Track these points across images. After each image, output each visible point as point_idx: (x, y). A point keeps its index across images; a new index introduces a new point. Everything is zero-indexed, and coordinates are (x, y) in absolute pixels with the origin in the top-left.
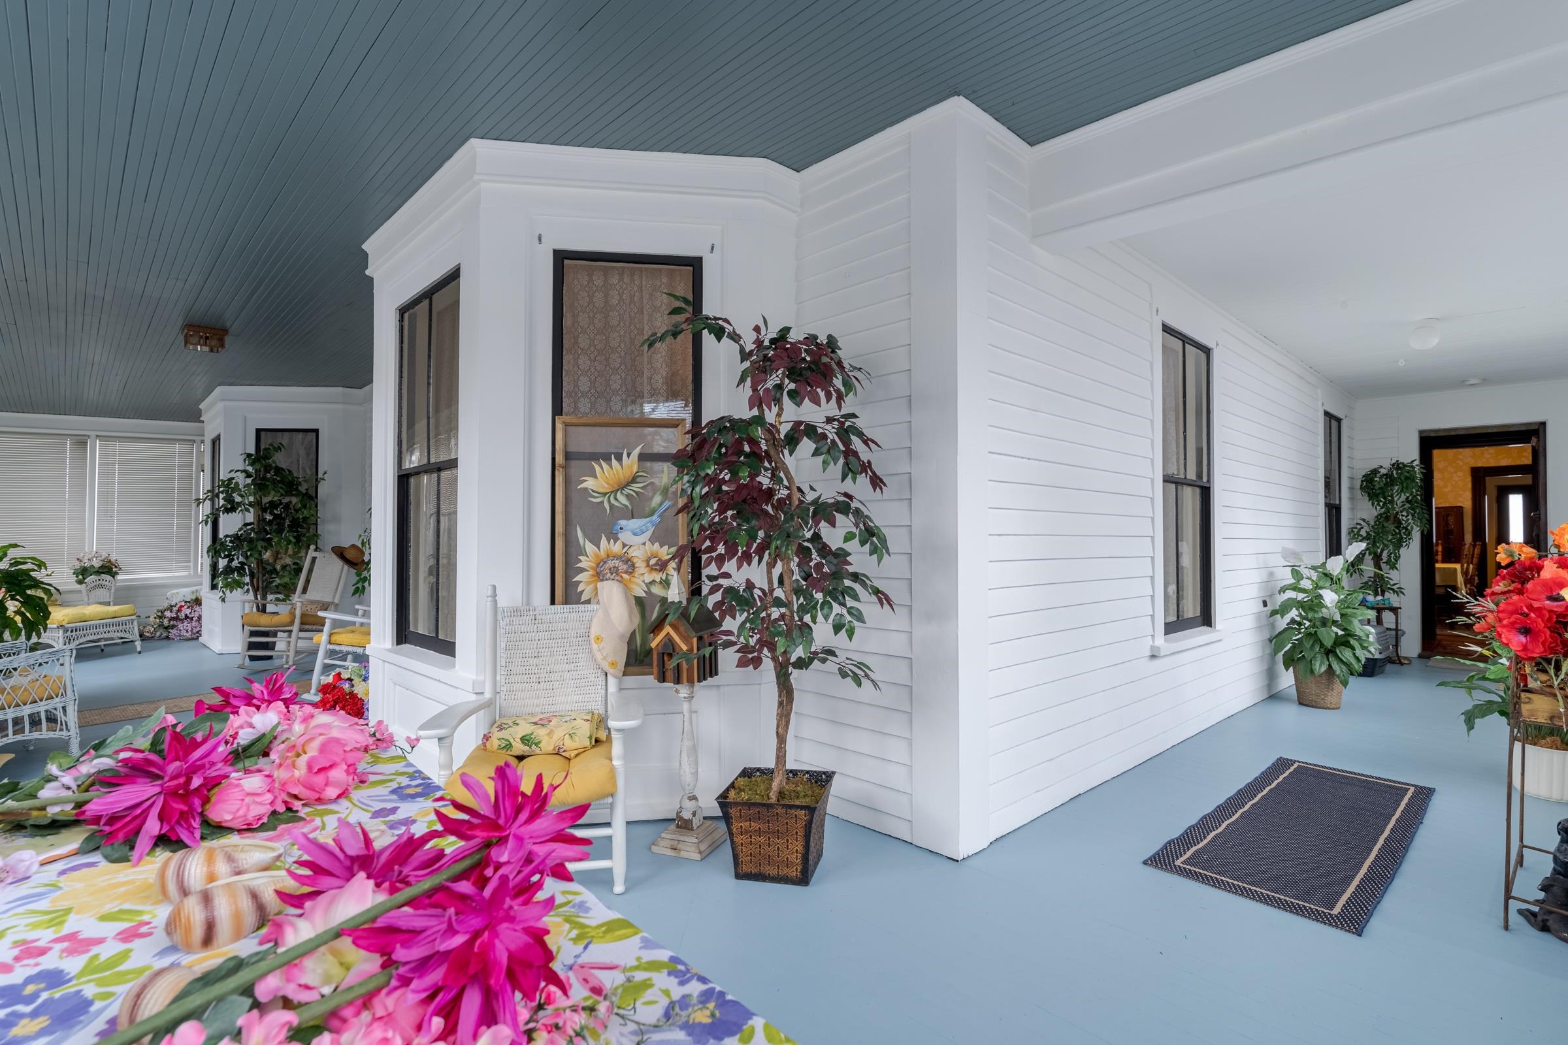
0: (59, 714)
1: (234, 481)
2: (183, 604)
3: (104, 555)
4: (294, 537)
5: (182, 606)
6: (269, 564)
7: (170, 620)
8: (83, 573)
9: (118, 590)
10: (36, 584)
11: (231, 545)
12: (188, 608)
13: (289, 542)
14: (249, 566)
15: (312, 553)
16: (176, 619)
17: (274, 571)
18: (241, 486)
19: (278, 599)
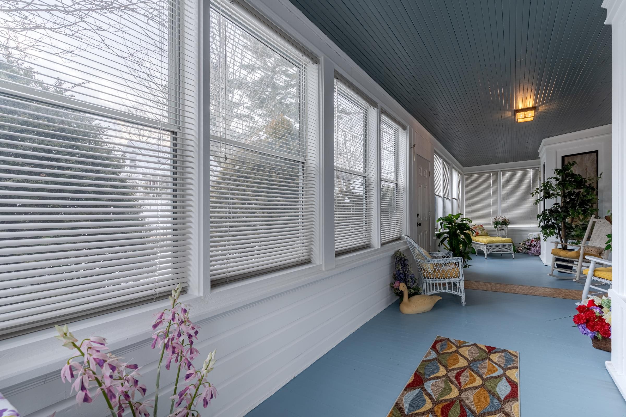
0: (458, 284)
1: (549, 183)
2: (533, 239)
3: (504, 217)
4: (582, 211)
5: (533, 240)
6: (569, 224)
7: (528, 246)
8: (496, 224)
9: (509, 231)
10: (469, 228)
11: (548, 214)
12: (535, 241)
13: (579, 213)
14: (558, 225)
15: (592, 219)
16: (530, 245)
17: (571, 228)
18: (553, 185)
19: (573, 243)
